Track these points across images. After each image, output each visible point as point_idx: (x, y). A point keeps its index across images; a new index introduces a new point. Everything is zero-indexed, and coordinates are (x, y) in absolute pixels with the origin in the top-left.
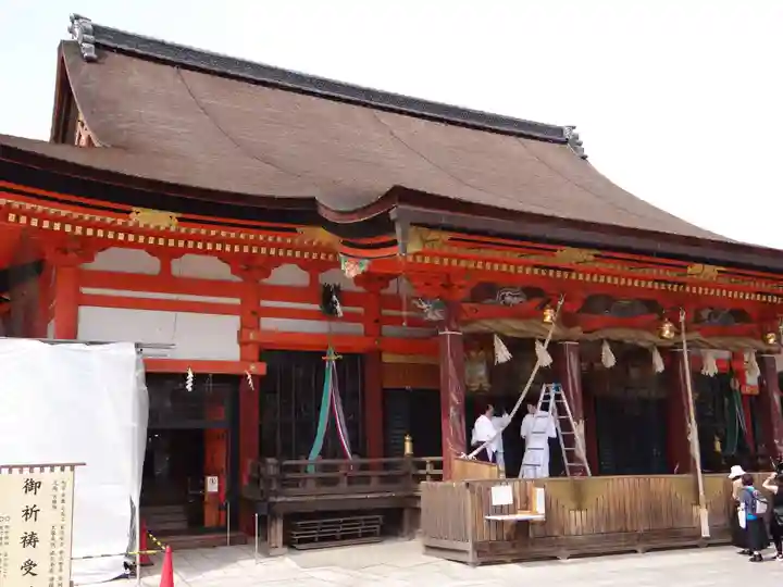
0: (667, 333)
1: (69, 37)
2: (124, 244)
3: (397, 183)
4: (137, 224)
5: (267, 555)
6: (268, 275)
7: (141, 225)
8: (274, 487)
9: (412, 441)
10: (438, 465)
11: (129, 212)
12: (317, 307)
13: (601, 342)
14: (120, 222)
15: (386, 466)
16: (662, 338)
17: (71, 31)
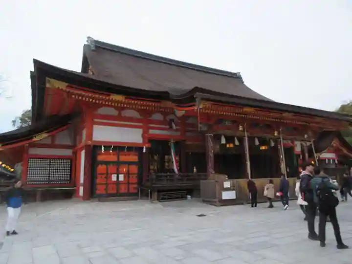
0: (276, 134)
1: (86, 43)
2: (108, 106)
3: (197, 86)
4: (112, 99)
5: (152, 203)
6: (151, 116)
7: (114, 99)
8: (154, 182)
9: (196, 168)
10: (206, 176)
11: (110, 95)
12: (168, 127)
13: (255, 137)
14: (107, 98)
15: (188, 176)
16: (275, 136)
17: (87, 41)
